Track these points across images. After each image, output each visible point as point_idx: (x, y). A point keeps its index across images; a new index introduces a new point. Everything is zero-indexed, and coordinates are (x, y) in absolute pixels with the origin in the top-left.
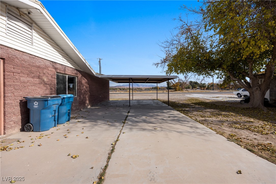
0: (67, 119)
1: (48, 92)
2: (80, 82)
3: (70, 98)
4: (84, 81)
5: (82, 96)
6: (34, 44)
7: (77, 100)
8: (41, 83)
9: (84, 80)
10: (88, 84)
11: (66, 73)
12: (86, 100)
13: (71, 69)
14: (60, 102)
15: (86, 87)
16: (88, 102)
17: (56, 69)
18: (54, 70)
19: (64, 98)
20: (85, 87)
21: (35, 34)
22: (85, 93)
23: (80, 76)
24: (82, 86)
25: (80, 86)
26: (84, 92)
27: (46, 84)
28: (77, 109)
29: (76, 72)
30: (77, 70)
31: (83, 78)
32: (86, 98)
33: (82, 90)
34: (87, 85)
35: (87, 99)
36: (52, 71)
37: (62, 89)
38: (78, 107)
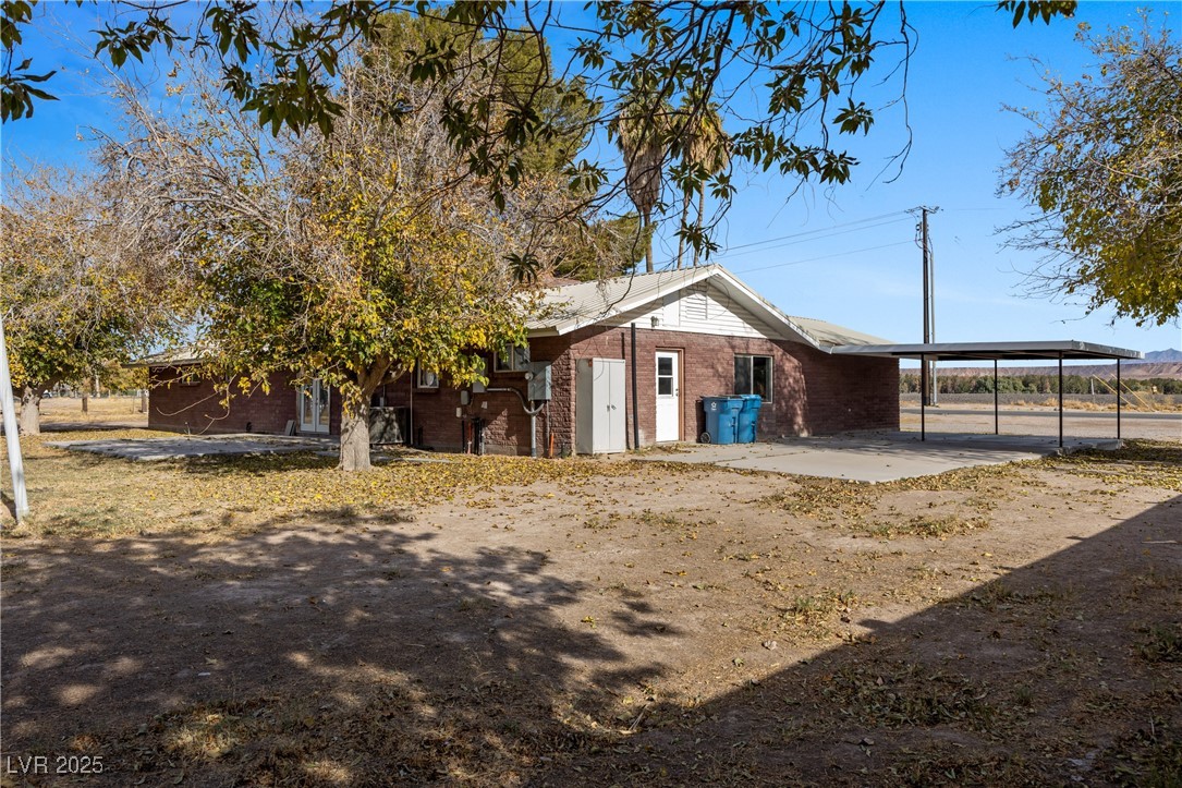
0: (751, 438)
1: (722, 390)
2: (779, 369)
3: (754, 400)
4: (791, 364)
5: (783, 404)
6: (709, 317)
7: (771, 410)
8: (714, 376)
9: (790, 361)
10: (803, 373)
11: (751, 351)
12: (795, 414)
13: (759, 342)
14: (741, 406)
15: (796, 381)
16: (799, 420)
17: (733, 347)
18: (730, 350)
19: (746, 400)
20: (791, 380)
21: (710, 301)
22: (791, 397)
23: (778, 352)
24: (783, 377)
25: (778, 378)
26: (790, 392)
27: (720, 376)
28: (774, 433)
29: (769, 345)
30: (771, 340)
31: (788, 356)
32: (795, 409)
33: (785, 387)
34: (798, 374)
35: (799, 412)
36: (728, 353)
37: (743, 384)
38: (774, 429)
